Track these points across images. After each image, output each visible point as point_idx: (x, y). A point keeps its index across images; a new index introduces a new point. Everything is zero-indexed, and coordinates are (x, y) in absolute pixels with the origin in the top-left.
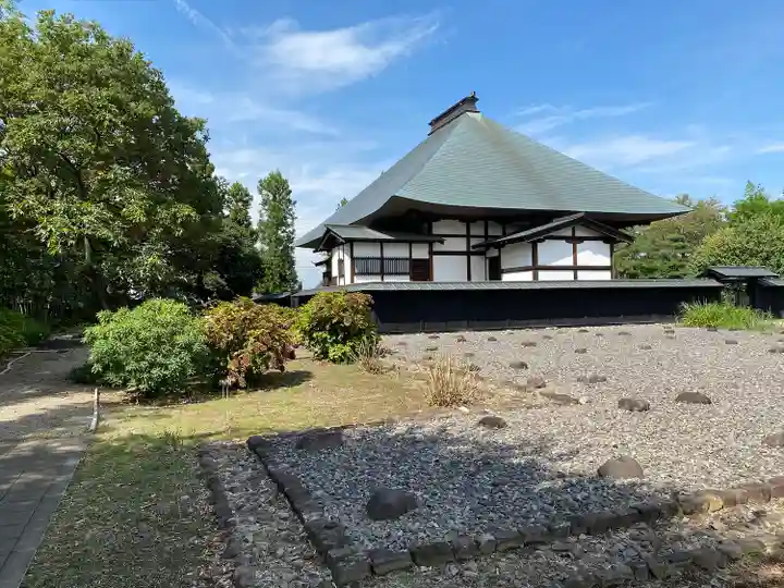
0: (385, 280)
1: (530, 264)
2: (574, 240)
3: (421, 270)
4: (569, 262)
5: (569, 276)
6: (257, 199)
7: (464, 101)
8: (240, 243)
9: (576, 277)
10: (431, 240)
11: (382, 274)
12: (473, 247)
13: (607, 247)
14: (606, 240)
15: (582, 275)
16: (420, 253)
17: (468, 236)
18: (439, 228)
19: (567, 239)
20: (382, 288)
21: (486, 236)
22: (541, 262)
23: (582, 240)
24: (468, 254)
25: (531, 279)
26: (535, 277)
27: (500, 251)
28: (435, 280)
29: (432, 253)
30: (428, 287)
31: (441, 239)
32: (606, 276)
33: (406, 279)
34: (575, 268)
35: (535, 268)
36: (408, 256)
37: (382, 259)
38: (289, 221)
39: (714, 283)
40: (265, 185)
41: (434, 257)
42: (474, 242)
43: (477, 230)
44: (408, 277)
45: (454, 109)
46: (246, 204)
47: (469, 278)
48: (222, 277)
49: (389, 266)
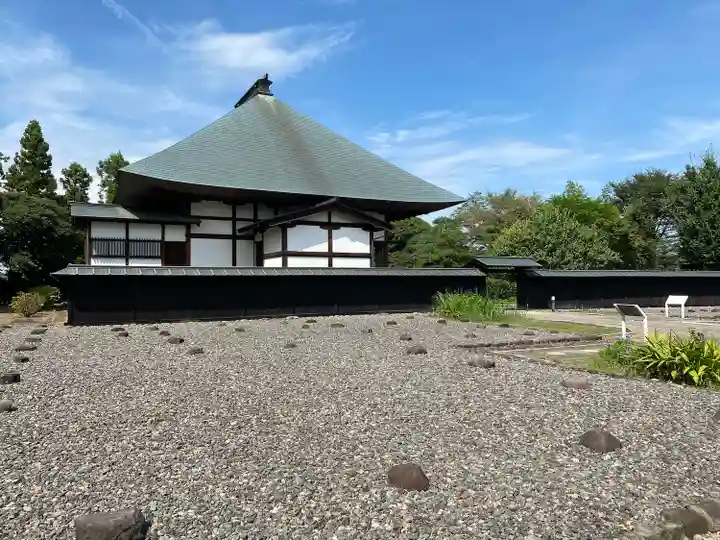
0: (130, 265)
1: (280, 249)
2: (330, 226)
3: (176, 254)
4: (324, 248)
5: (323, 263)
6: (97, 181)
8: (56, 224)
9: (330, 264)
10: (188, 222)
11: (127, 257)
12: (240, 231)
13: (366, 235)
14: (365, 227)
15: (338, 263)
16: (175, 235)
17: (234, 220)
18: (196, 210)
19: (323, 225)
20: (124, 272)
21: (255, 219)
22: (290, 248)
23: (338, 226)
24: (234, 237)
25: (280, 265)
26: (285, 263)
27: (263, 237)
28: (193, 265)
29: (189, 236)
30: (182, 272)
31: (198, 220)
32: (365, 263)
33: (158, 264)
34: (330, 255)
35: (285, 254)
36: (160, 238)
37: (127, 241)
39: (476, 273)
40: (104, 167)
41: (192, 240)
42: (240, 225)
43: (245, 213)
44: (160, 261)
46: (86, 185)
47: (234, 263)
48: (32, 259)
49: (134, 249)
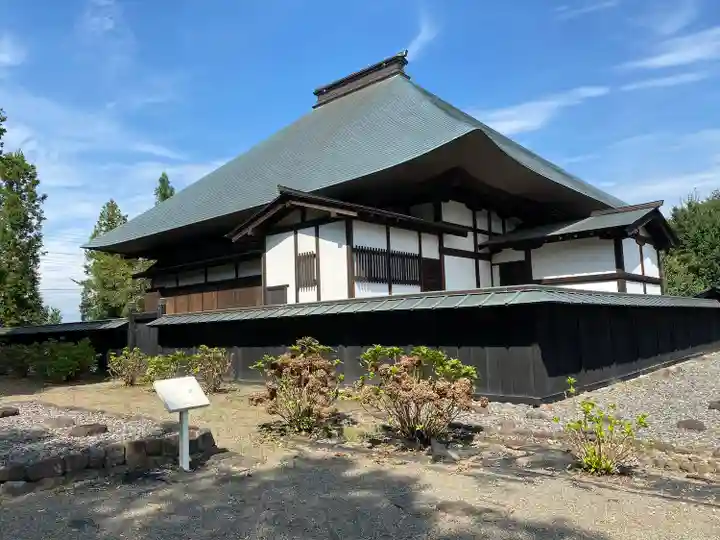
0: (393, 293)
1: (614, 272)
3: (431, 276)
7: (389, 62)
9: (646, 291)
10: (441, 231)
11: (389, 280)
12: (480, 247)
17: (475, 231)
19: (637, 239)
21: (489, 233)
23: (644, 241)
24: (475, 256)
25: (616, 290)
26: (622, 288)
28: (447, 290)
29: (443, 251)
33: (416, 290)
36: (417, 253)
37: (389, 255)
38: (35, 222)
41: (447, 259)
42: (480, 239)
44: (419, 287)
45: (379, 67)
47: (478, 285)
